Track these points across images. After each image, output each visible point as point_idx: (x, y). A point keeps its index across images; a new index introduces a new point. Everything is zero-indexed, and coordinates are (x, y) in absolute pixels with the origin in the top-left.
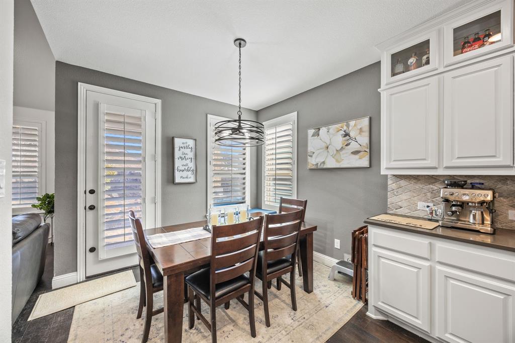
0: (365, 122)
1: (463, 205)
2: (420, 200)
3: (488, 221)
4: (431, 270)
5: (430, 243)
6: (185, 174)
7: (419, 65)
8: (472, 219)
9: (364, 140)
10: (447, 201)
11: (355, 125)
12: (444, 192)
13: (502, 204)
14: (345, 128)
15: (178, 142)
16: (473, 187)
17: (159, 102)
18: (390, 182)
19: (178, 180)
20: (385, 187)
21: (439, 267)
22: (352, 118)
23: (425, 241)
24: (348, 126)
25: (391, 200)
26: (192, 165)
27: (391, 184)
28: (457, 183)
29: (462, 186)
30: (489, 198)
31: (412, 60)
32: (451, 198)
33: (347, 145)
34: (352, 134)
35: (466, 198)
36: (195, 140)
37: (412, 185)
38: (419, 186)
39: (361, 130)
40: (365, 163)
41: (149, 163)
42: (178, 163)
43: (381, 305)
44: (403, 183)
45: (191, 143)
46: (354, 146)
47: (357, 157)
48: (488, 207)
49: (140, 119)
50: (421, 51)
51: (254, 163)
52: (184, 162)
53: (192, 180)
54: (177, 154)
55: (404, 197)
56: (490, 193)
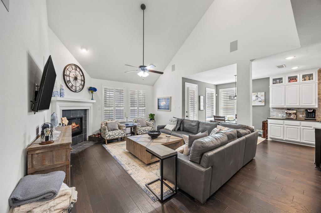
0: (263, 93)
1: (290, 114)
2: (279, 114)
3: (295, 117)
4: (284, 126)
5: (284, 122)
7: (280, 83)
8: (292, 117)
9: (263, 98)
10: (286, 113)
11: (260, 94)
12: (286, 111)
13: (298, 114)
14: (256, 94)
15: (201, 97)
16: (292, 110)
17: (197, 85)
18: (271, 109)
20: (269, 111)
21: (285, 126)
22: (259, 92)
23: (282, 121)
24: (257, 94)
25: (271, 114)
26: (203, 104)
27: (271, 110)
28: (289, 109)
29: (290, 110)
30: (295, 112)
31: (278, 81)
32: (288, 112)
33: (257, 99)
34: (259, 96)
35: (290, 112)
37: (277, 110)
38: (279, 110)
39: (262, 95)
40: (263, 104)
43: (272, 137)
44: (275, 109)
46: (259, 99)
47: (261, 102)
48: (296, 114)
50: (280, 80)
53: (203, 109)
54: (201, 101)
55: (275, 113)
56: (295, 111)
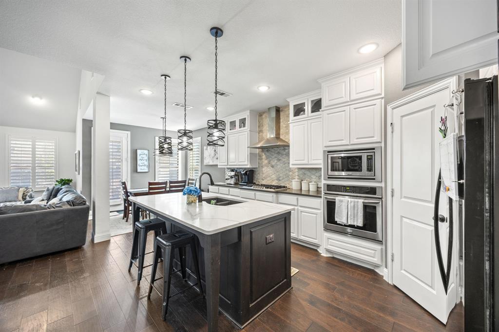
6: (143, 167)
15: (139, 152)
17: (129, 133)
19: (139, 171)
26: (146, 163)
33: (215, 155)
36: (149, 150)
41: (124, 163)
42: (139, 162)
45: (146, 152)
49: (120, 142)
51: (184, 161)
52: (142, 162)
53: (147, 171)
54: (139, 158)
